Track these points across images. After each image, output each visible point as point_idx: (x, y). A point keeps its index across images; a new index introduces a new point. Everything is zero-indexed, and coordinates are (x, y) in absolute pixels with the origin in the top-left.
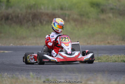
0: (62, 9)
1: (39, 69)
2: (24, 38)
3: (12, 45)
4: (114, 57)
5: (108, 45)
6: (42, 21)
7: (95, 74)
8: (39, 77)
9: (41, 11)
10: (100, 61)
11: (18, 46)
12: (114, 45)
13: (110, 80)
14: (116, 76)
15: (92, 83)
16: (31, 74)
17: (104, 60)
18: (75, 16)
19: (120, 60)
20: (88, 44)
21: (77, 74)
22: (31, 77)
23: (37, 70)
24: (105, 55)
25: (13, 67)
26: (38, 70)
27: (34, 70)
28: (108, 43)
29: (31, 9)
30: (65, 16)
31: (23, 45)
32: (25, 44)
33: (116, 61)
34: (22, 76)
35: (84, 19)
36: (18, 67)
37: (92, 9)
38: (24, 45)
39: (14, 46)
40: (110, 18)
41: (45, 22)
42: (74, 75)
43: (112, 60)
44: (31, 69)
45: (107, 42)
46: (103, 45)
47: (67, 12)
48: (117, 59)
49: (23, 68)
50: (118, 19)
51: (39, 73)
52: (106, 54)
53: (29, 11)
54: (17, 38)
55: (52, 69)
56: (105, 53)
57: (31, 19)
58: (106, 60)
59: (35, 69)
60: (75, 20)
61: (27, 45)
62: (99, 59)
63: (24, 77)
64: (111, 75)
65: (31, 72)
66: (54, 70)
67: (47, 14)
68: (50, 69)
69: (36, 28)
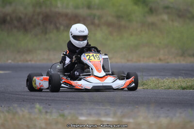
0: (89, 7)
1: (50, 98)
2: (29, 51)
3: (10, 61)
4: (168, 81)
5: (159, 63)
6: (58, 25)
7: (137, 107)
8: (49, 111)
9: (57, 10)
10: (145, 87)
11: (20, 63)
12: (168, 63)
13: (158, 117)
14: (168, 110)
15: (131, 120)
16: (38, 106)
17: (152, 85)
18: (110, 19)
19: (176, 86)
20: (128, 61)
21: (109, 107)
22: (36, 110)
23: (46, 100)
24: (154, 78)
25: (10, 95)
26: (49, 100)
27: (42, 100)
28: (160, 60)
29: (41, 7)
30: (94, 18)
31: (27, 61)
32: (30, 61)
33: (170, 88)
34: (23, 109)
35: (123, 23)
36: (18, 96)
37: (136, 8)
38: (30, 63)
39: (13, 63)
40: (163, 21)
41: (62, 28)
42: (104, 108)
43: (165, 86)
44: (37, 99)
45: (158, 58)
46: (151, 63)
47: (97, 12)
48: (171, 85)
49: (25, 97)
50: (176, 24)
51: (49, 105)
52: (156, 77)
53: (38, 10)
54: (19, 52)
55: (71, 99)
56: (154, 76)
57: (41, 22)
58: (155, 85)
59: (44, 98)
60: (109, 25)
61: (33, 62)
62: (144, 84)
63: (26, 111)
64: (162, 108)
65: (37, 104)
66: (73, 101)
67: (66, 15)
68: (67, 99)
69: (47, 36)
